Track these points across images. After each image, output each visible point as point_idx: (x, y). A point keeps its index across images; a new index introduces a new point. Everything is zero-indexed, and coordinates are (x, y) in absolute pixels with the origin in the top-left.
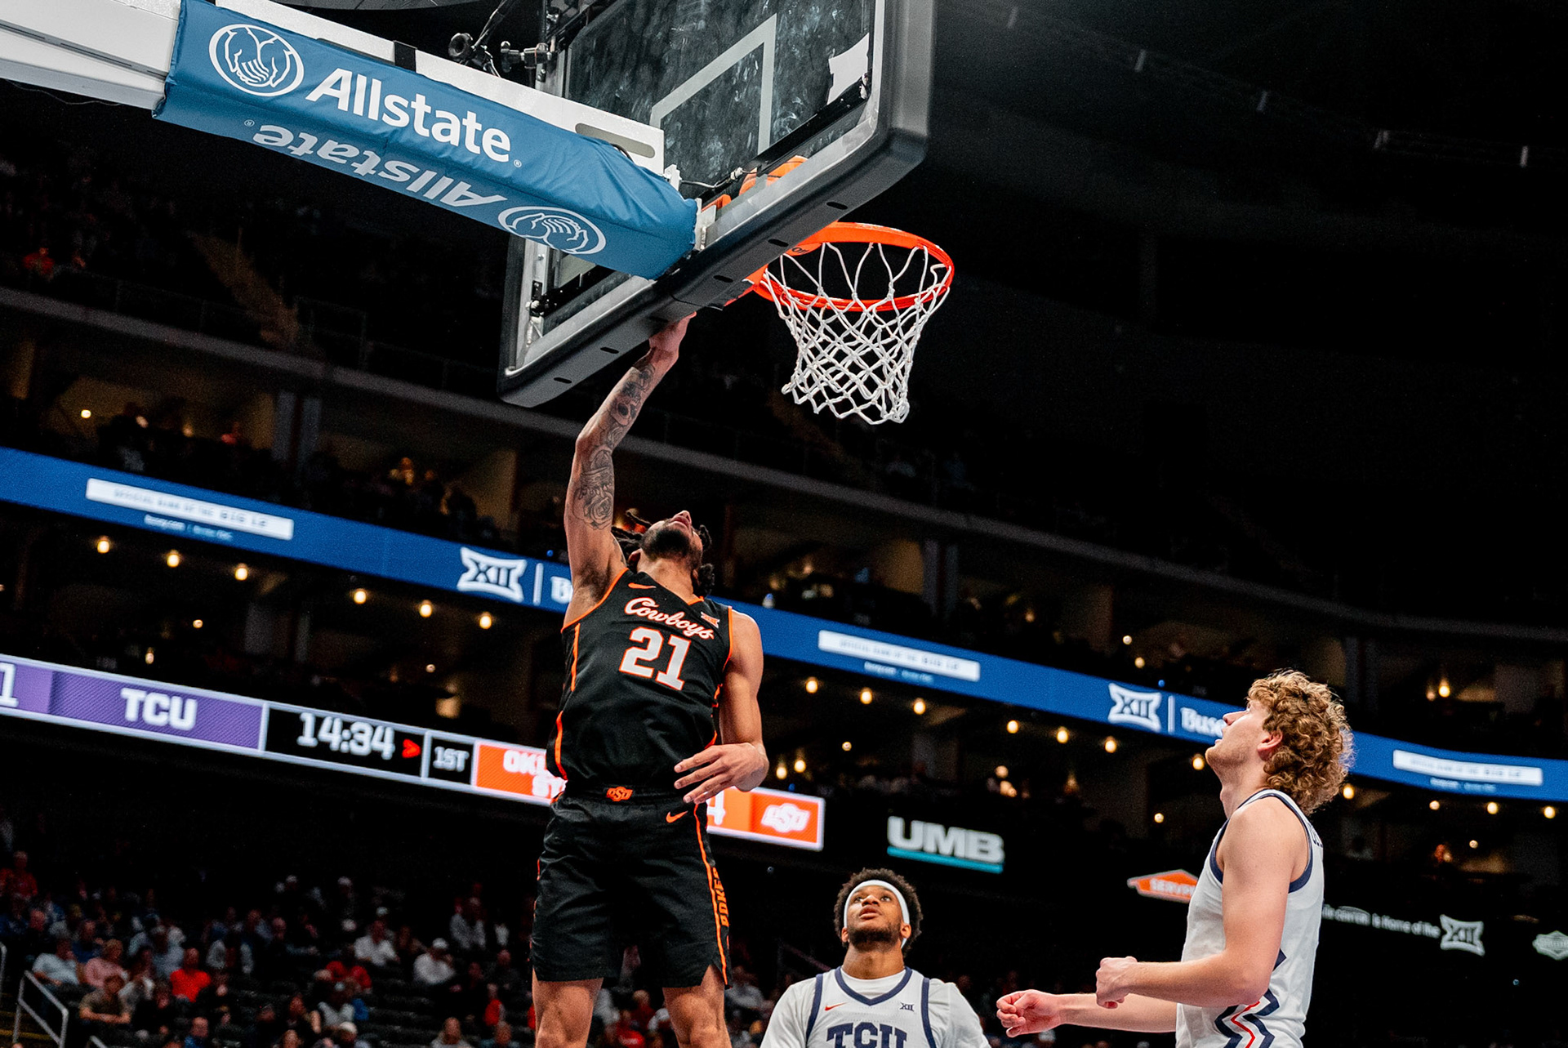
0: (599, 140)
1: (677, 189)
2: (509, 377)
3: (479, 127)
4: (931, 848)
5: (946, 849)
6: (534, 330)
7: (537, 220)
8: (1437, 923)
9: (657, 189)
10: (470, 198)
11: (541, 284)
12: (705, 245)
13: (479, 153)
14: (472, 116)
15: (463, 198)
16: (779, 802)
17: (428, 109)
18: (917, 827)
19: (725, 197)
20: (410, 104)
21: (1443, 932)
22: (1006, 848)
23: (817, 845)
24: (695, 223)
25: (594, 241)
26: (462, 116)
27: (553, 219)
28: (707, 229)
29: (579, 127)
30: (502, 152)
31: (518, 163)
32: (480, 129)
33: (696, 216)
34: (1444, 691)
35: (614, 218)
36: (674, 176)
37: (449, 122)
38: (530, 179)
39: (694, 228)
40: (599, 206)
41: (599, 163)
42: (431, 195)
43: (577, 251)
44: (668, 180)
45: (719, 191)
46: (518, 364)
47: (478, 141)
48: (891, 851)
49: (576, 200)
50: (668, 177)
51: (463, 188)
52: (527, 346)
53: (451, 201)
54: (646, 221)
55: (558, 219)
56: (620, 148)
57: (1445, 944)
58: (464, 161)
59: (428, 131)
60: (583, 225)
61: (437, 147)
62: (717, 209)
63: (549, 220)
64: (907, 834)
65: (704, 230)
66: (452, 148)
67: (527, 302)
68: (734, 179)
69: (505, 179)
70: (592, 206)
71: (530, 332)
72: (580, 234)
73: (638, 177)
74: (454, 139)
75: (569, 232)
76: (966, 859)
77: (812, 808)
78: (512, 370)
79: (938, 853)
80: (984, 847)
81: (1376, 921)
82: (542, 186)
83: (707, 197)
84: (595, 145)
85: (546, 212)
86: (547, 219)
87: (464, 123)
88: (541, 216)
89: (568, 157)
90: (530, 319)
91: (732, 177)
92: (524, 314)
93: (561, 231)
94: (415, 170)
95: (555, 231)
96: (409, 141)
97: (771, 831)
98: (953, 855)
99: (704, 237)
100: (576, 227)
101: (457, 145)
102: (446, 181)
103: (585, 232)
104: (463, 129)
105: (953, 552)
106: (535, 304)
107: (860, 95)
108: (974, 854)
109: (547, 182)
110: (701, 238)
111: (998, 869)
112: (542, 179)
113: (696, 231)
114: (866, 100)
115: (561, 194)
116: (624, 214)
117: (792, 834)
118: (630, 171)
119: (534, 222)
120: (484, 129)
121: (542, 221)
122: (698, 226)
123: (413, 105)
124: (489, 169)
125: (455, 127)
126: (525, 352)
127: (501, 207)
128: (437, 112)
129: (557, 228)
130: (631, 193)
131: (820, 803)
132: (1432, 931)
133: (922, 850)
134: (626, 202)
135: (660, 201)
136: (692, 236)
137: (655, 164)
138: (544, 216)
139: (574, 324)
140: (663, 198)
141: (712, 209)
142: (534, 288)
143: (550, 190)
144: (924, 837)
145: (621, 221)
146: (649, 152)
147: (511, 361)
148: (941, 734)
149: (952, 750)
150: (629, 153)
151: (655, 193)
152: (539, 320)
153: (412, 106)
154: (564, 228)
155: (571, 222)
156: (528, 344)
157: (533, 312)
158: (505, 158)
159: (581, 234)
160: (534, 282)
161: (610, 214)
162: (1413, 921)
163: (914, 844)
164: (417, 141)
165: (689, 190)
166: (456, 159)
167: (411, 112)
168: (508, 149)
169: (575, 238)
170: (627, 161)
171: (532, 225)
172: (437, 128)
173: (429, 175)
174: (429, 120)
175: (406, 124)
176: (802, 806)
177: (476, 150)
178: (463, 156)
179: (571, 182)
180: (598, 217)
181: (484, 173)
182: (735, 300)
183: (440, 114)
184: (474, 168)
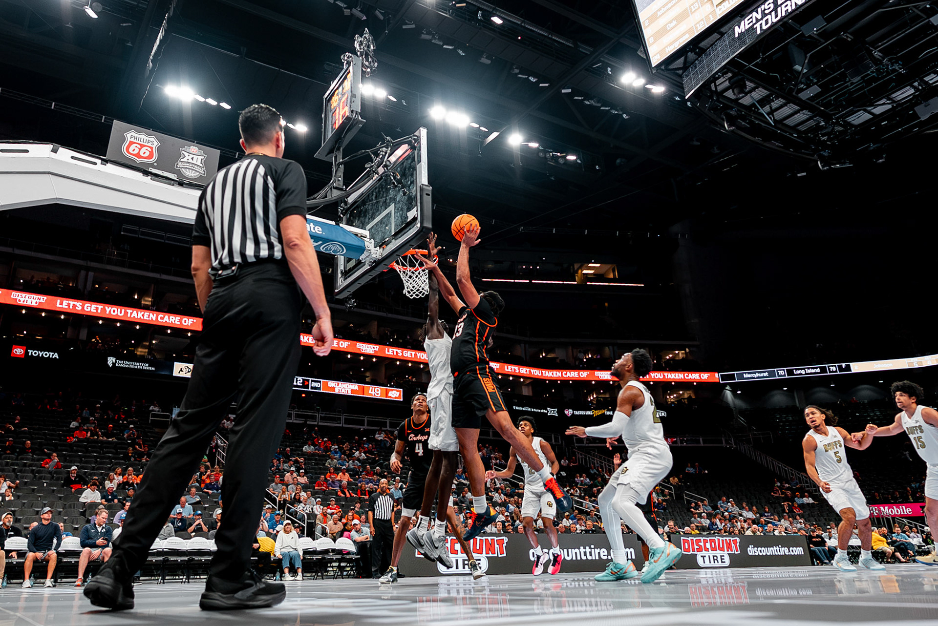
6: (342, 281)
8: (546, 410)
11: (342, 270)
16: (392, 390)
21: (548, 411)
23: (402, 400)
34: (544, 355)
57: (549, 414)
77: (400, 391)
81: (532, 410)
90: (340, 278)
91: (386, 241)
97: (391, 397)
117: (396, 398)
131: (402, 390)
132: (546, 411)
162: (541, 410)
176: (397, 391)
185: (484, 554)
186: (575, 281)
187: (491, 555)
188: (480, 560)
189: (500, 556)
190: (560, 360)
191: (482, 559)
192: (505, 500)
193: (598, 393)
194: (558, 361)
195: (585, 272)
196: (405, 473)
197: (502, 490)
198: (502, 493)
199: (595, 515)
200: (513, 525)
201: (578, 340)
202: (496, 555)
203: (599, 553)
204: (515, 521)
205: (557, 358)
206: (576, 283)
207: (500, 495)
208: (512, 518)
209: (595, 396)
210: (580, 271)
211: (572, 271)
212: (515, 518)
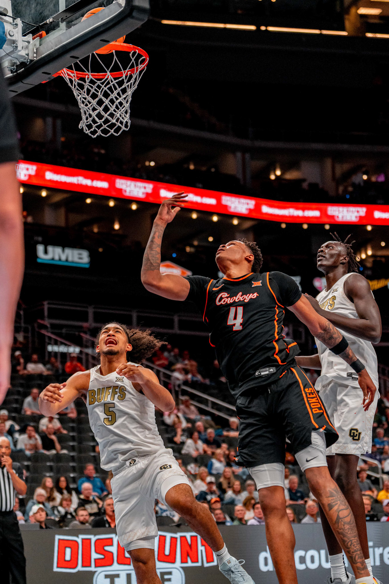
4: (57, 258)
5: (63, 258)
12: (36, 57)
18: (50, 249)
19: (44, 33)
22: (91, 256)
28: (36, 49)
45: (40, 28)
48: (39, 261)
62: (40, 39)
64: (46, 252)
68: (48, 22)
76: (73, 262)
79: (60, 260)
80: (81, 256)
98: (67, 260)
99: (35, 54)
105: (59, 122)
108: (76, 259)
111: (87, 266)
133: (53, 259)
141: (37, 39)
144: (54, 252)
148: (56, 206)
149: (62, 212)
163: (49, 256)
185: (178, 563)
186: (343, 30)
187: (190, 564)
188: (170, 573)
189: (206, 565)
190: (311, 185)
191: (174, 571)
192: (205, 452)
193: (376, 247)
194: (305, 185)
195: (363, 11)
196: (16, 401)
197: (199, 432)
198: (200, 438)
199: (369, 477)
200: (221, 499)
201: (345, 147)
202: (199, 564)
203: (381, 556)
204: (224, 492)
205: (304, 180)
206: (344, 33)
207: (195, 442)
208: (220, 486)
209: (370, 253)
210: (353, 10)
211: (338, 8)
212: (225, 485)
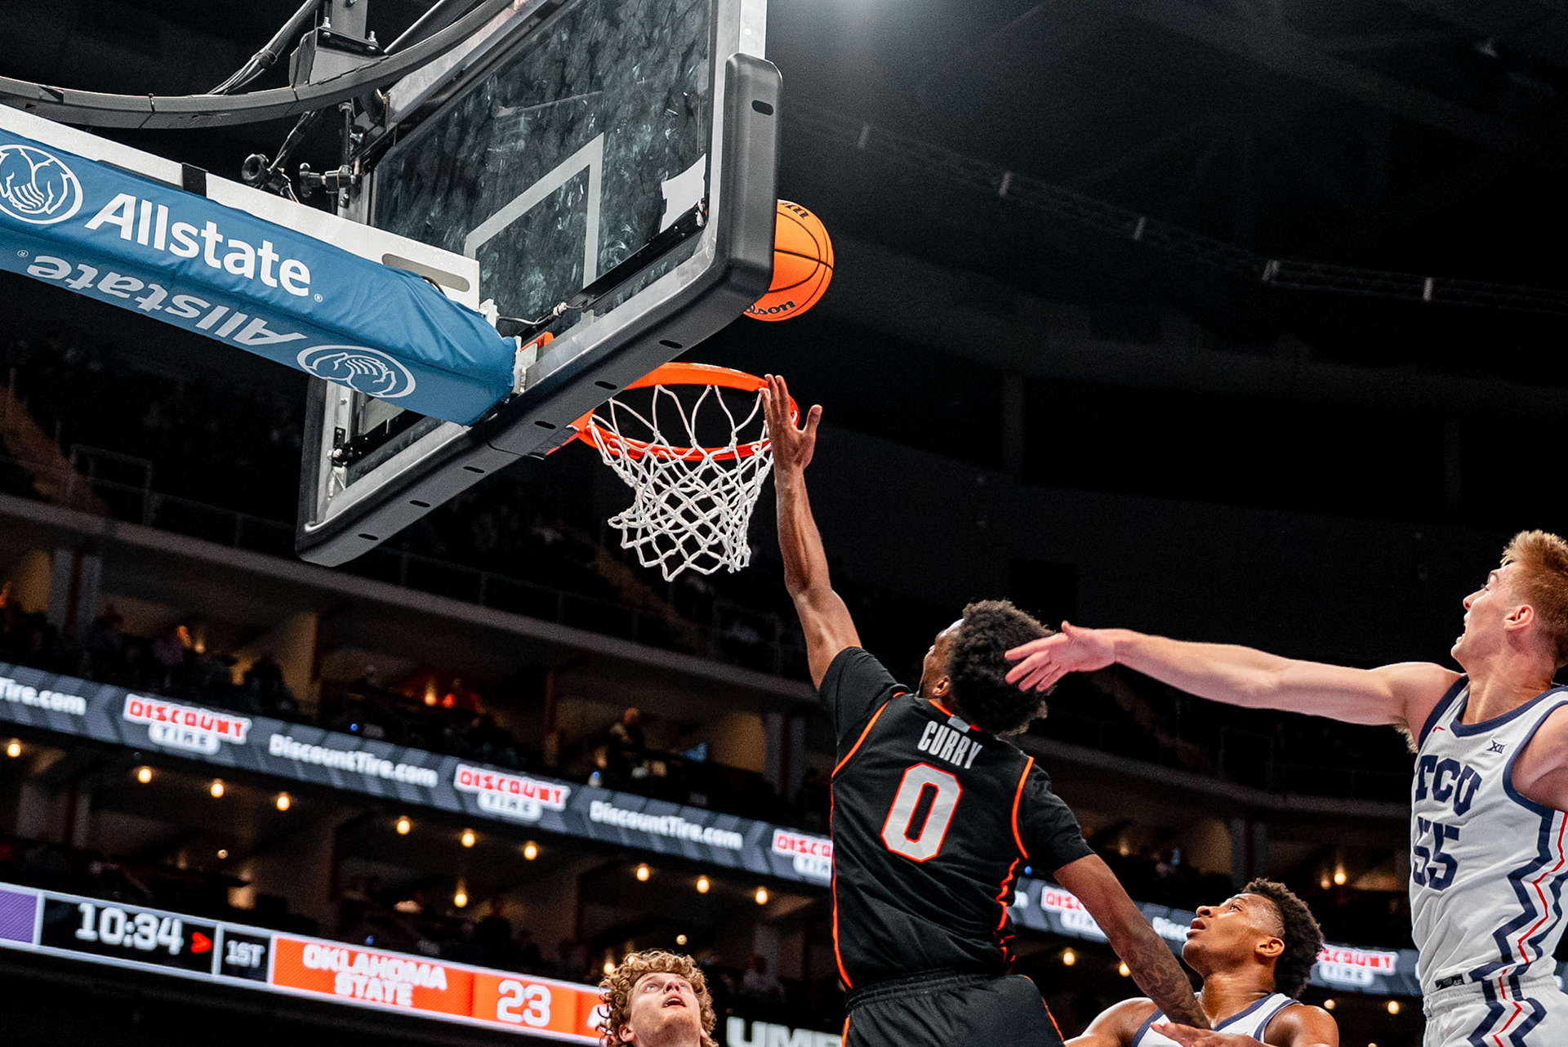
0: (406, 272)
1: (494, 326)
2: (308, 533)
3: (276, 258)
6: (337, 482)
7: (340, 360)
9: (472, 327)
10: (266, 336)
11: (344, 431)
12: (525, 387)
13: (276, 286)
14: (268, 246)
15: (258, 335)
17: (220, 238)
18: (759, 1029)
19: (548, 335)
20: (199, 233)
24: (514, 363)
25: (402, 383)
26: (257, 246)
27: (357, 359)
28: (527, 370)
29: (386, 257)
30: (301, 285)
31: (318, 298)
32: (277, 260)
33: (515, 356)
34: (1340, 878)
35: (424, 358)
36: (490, 311)
37: (243, 252)
38: (331, 316)
39: (513, 369)
40: (407, 345)
41: (408, 297)
42: (223, 333)
43: (384, 394)
44: (485, 316)
45: (540, 328)
46: (319, 519)
47: (275, 273)
49: (383, 338)
50: (484, 312)
51: (258, 324)
52: (329, 499)
53: (244, 339)
54: (460, 361)
55: (363, 359)
56: (431, 281)
58: (259, 295)
59: (219, 262)
60: (390, 366)
61: (230, 280)
62: (538, 348)
63: (353, 360)
64: (748, 1037)
65: (524, 371)
66: (246, 280)
67: (329, 451)
68: (557, 314)
69: (305, 315)
70: (401, 345)
71: (332, 483)
72: (386, 376)
73: (451, 312)
74: (248, 271)
75: (375, 373)
78: (312, 526)
82: (345, 323)
83: (527, 334)
84: (402, 276)
85: (350, 352)
86: (350, 359)
87: (259, 254)
88: (344, 356)
89: (373, 291)
90: (332, 469)
91: (555, 312)
92: (325, 464)
93: (367, 372)
94: (205, 305)
95: (359, 372)
96: (199, 274)
97: (597, 1033)
99: (524, 379)
100: (383, 367)
101: (252, 278)
102: (240, 318)
103: (393, 373)
104: (259, 260)
105: (798, 727)
106: (338, 452)
107: (696, 222)
109: (351, 318)
110: (521, 379)
112: (347, 314)
113: (515, 372)
114: (703, 228)
115: (368, 332)
116: (435, 353)
118: (444, 306)
119: (336, 363)
120: (282, 260)
121: (346, 361)
122: (517, 367)
123: (203, 233)
124: (286, 304)
125: (249, 257)
126: (326, 506)
127: (298, 346)
128: (230, 241)
129: (362, 369)
130: (443, 331)
134: (438, 341)
135: (476, 339)
136: (510, 377)
137: (470, 299)
138: (347, 356)
139: (381, 474)
140: (478, 336)
141: (532, 348)
142: (336, 434)
143: (354, 327)
144: (767, 1040)
145: (433, 361)
146: (463, 285)
147: (311, 516)
148: (785, 926)
149: (797, 942)
150: (441, 286)
151: (471, 331)
152: (342, 470)
153: (202, 235)
154: (370, 370)
155: (378, 363)
156: (330, 497)
157: (336, 462)
158: (304, 292)
159: (389, 376)
160: (336, 428)
161: (421, 354)
163: (756, 1046)
164: (207, 273)
165: (507, 327)
166: (250, 293)
167: (201, 241)
168: (308, 282)
169: (382, 380)
170: (439, 295)
171: (334, 365)
172: (230, 259)
173: (221, 311)
174: (221, 250)
175: (194, 256)
177: (273, 283)
178: (258, 291)
179: (377, 318)
180: (409, 357)
181: (280, 308)
182: (558, 448)
183: (232, 243)
184: (270, 303)
